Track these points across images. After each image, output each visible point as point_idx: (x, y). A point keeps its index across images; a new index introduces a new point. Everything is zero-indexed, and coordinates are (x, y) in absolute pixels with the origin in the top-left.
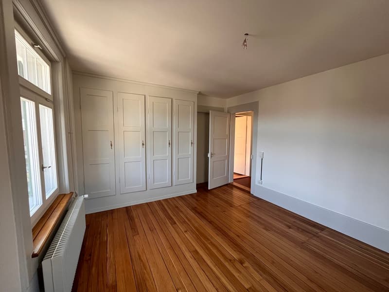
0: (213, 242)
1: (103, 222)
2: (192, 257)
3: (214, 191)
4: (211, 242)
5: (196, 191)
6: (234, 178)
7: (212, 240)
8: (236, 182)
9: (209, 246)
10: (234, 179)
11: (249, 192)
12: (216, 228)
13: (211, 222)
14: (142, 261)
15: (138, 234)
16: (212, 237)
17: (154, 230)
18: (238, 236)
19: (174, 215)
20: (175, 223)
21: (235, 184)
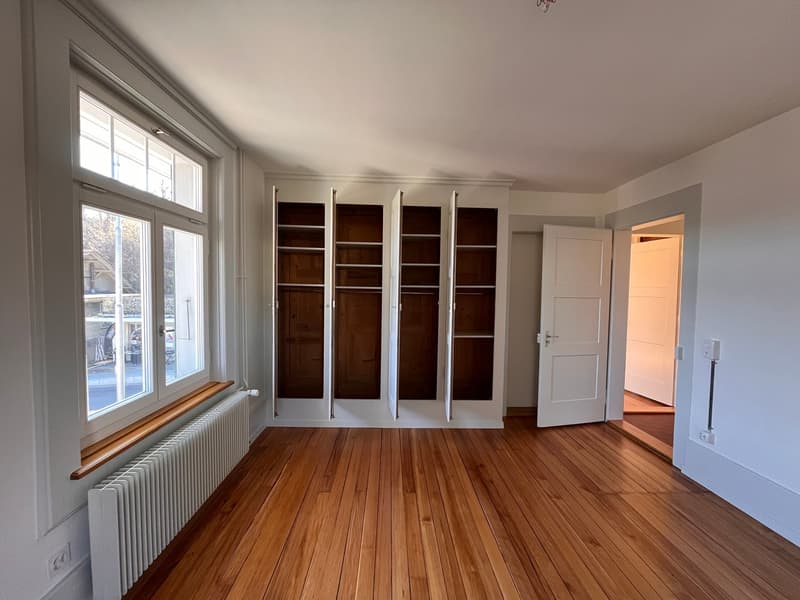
0: (482, 573)
1: (289, 447)
2: (407, 593)
3: (554, 433)
4: (477, 574)
5: (501, 426)
6: (626, 410)
7: (481, 565)
8: (628, 421)
9: (466, 580)
10: (626, 414)
11: (668, 461)
12: (510, 537)
13: (502, 515)
14: (302, 553)
15: (329, 491)
16: (485, 560)
17: (363, 494)
18: (567, 586)
19: (422, 472)
20: (414, 490)
21: (628, 427)
